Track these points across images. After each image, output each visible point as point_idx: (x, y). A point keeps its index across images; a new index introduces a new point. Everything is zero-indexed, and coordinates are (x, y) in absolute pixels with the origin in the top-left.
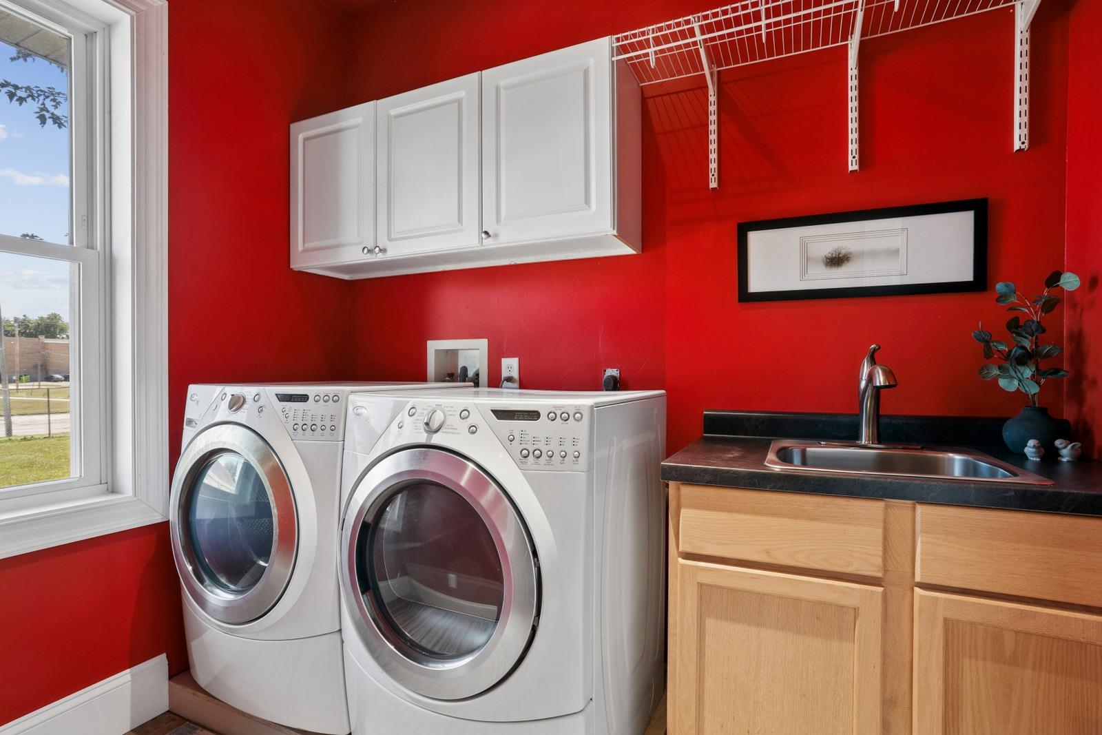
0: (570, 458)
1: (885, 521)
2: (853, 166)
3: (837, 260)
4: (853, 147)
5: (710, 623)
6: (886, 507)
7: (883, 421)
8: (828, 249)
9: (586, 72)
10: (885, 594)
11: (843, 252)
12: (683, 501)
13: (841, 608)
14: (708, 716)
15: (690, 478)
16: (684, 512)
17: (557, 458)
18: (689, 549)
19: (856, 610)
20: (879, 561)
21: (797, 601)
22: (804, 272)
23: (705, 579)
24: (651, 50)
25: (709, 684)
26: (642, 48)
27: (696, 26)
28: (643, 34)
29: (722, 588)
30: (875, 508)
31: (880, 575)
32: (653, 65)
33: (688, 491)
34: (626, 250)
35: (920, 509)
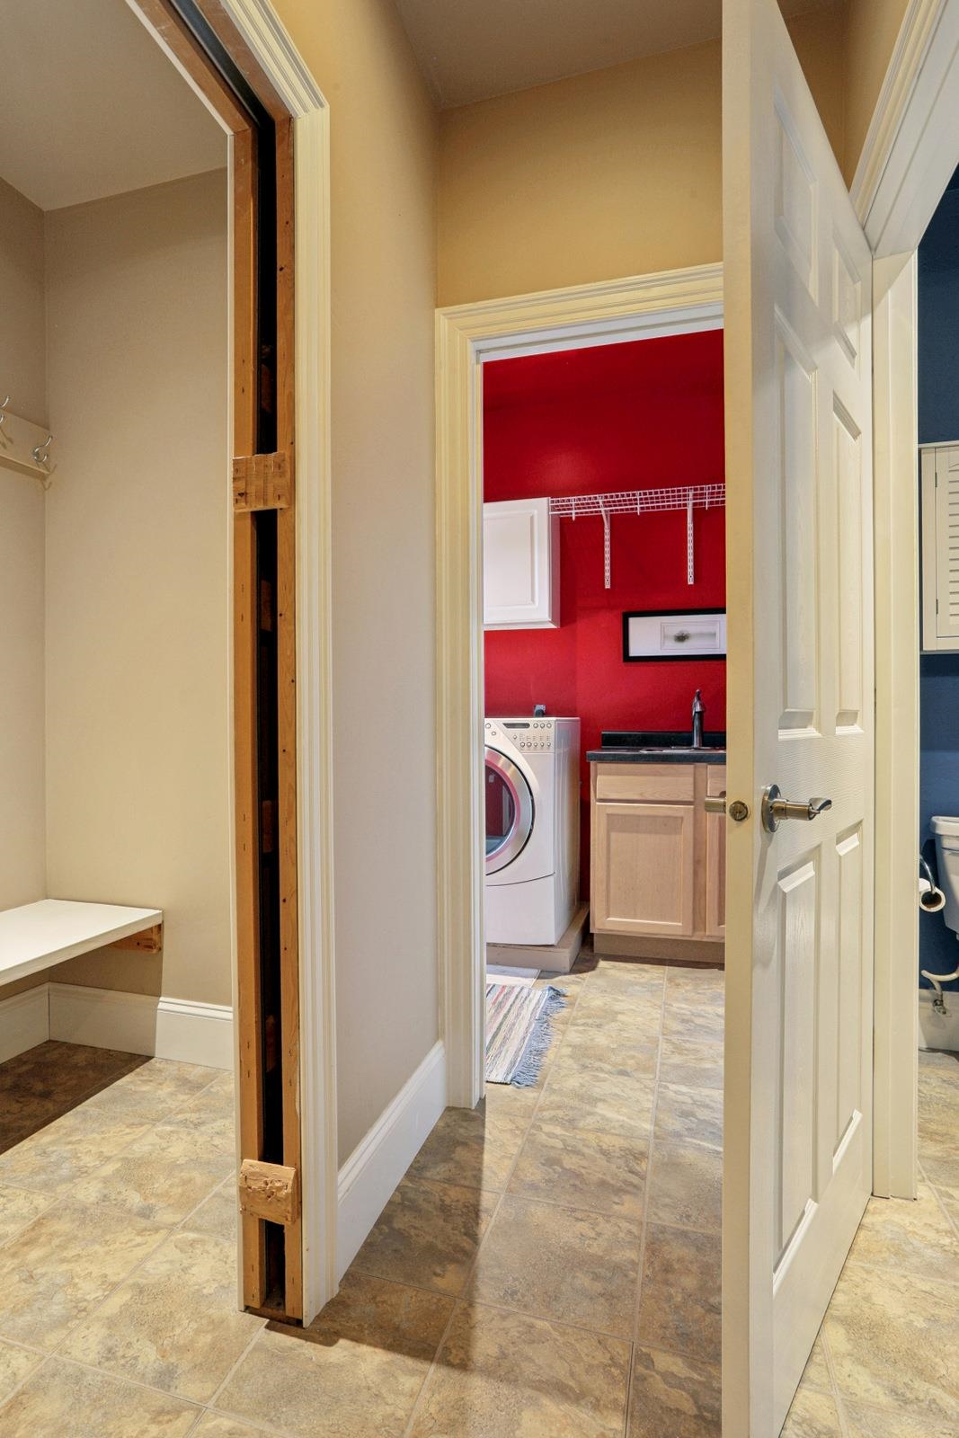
0: (545, 747)
1: (695, 774)
2: (691, 582)
3: (681, 638)
4: (690, 571)
5: (613, 835)
6: (695, 768)
7: (705, 735)
8: (676, 631)
9: (532, 518)
10: (695, 809)
11: (685, 633)
12: (598, 772)
13: (676, 818)
14: (612, 884)
15: (602, 759)
16: (599, 777)
17: (539, 747)
18: (602, 797)
19: (682, 818)
20: (692, 793)
21: (655, 817)
22: (662, 644)
23: (610, 811)
24: (574, 512)
25: (613, 867)
26: (569, 509)
27: (600, 501)
28: (569, 500)
29: (618, 815)
30: (689, 768)
31: (692, 800)
32: (574, 518)
33: (601, 766)
34: (552, 626)
35: (709, 767)
